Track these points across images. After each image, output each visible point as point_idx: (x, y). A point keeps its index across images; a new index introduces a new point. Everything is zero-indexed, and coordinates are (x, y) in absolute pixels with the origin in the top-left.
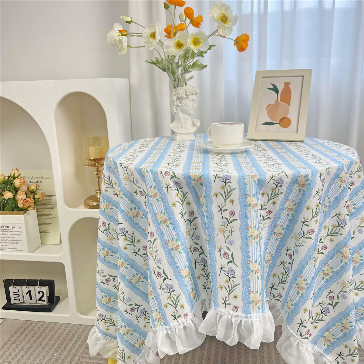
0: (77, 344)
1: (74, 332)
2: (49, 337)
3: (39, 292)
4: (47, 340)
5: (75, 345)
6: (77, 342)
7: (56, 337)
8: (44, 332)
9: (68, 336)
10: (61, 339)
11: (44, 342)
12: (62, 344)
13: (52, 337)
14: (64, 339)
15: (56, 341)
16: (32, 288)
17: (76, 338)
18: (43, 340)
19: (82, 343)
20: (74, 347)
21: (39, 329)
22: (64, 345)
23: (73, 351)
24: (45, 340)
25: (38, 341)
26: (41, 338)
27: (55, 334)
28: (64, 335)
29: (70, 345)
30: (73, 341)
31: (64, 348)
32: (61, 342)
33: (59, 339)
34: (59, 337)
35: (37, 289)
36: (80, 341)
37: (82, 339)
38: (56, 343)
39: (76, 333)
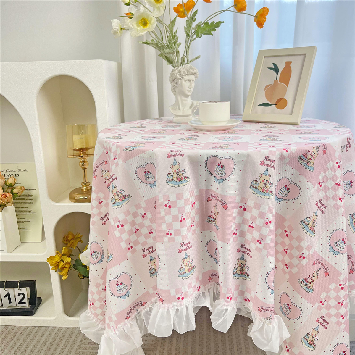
3: (19, 295)
20: (63, 353)
29: (58, 351)
35: (17, 291)
36: (69, 345)
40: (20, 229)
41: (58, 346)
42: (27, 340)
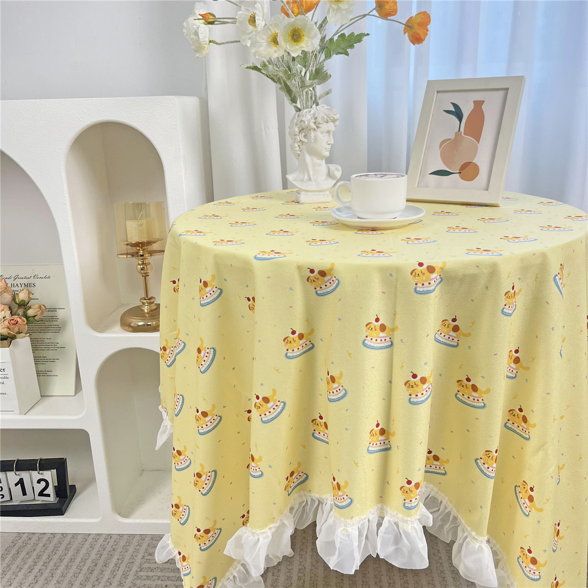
0: (118, 570)
1: (109, 550)
2: (65, 562)
3: (39, 481)
4: (62, 568)
5: (115, 573)
6: (119, 568)
7: (78, 560)
8: (55, 553)
9: (100, 557)
10: (89, 563)
11: (59, 572)
12: (91, 573)
13: (72, 560)
14: (94, 564)
15: (80, 568)
16: (25, 475)
17: (114, 560)
18: (55, 568)
19: (127, 569)
20: (114, 577)
21: (45, 547)
22: (95, 573)
23: (113, 584)
24: (59, 568)
25: (47, 571)
26: (52, 564)
27: (76, 556)
28: (93, 556)
29: (107, 574)
30: (112, 565)
31: (97, 580)
32: (88, 569)
33: (84, 563)
34: (84, 561)
35: (36, 475)
36: (124, 565)
37: (126, 561)
38: (80, 573)
39: (114, 550)
40: (39, 373)
41: (105, 566)
42: (55, 556)
